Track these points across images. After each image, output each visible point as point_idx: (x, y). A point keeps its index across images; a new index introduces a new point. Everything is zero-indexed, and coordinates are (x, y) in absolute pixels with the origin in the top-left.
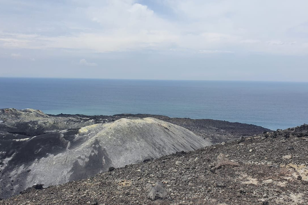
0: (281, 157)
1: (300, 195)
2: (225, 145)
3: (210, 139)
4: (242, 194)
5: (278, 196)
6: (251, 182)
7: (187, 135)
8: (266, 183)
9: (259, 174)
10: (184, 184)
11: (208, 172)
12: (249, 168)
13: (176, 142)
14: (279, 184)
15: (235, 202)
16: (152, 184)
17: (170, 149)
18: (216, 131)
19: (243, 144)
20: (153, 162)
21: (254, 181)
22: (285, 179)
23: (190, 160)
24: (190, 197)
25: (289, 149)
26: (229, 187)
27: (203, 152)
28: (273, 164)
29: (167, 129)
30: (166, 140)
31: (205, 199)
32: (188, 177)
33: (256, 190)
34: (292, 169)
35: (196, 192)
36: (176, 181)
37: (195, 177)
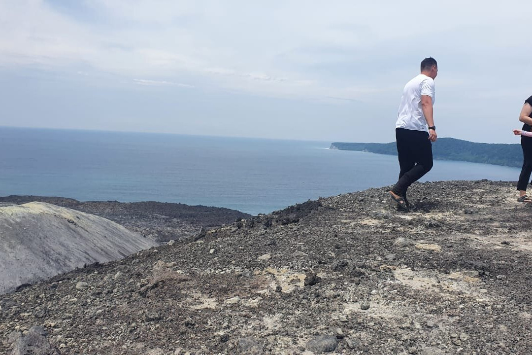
0: (256, 259)
1: (278, 316)
2: (174, 244)
3: (155, 236)
4: (189, 328)
5: (246, 322)
6: (206, 305)
7: (113, 233)
8: (230, 304)
9: (220, 290)
10: (88, 323)
11: (135, 295)
12: (205, 281)
13: (92, 246)
14: (249, 303)
15: (176, 343)
16: (23, 331)
17: (79, 260)
18: (166, 221)
19: (203, 242)
20: (34, 289)
21: (210, 303)
22: (258, 294)
23: (105, 278)
24: (97, 347)
25: (269, 245)
26: (167, 319)
27: (133, 262)
28: (243, 271)
29: (73, 222)
30: (71, 245)
31: (124, 347)
32: (98, 309)
33: (212, 319)
34: (270, 275)
35: (109, 335)
36: (74, 320)
37: (110, 308)
